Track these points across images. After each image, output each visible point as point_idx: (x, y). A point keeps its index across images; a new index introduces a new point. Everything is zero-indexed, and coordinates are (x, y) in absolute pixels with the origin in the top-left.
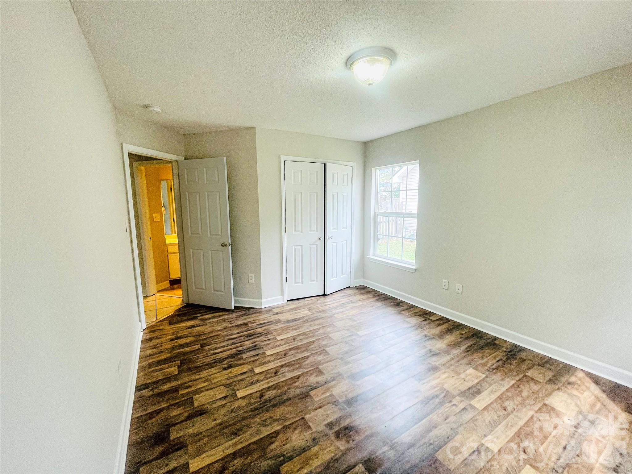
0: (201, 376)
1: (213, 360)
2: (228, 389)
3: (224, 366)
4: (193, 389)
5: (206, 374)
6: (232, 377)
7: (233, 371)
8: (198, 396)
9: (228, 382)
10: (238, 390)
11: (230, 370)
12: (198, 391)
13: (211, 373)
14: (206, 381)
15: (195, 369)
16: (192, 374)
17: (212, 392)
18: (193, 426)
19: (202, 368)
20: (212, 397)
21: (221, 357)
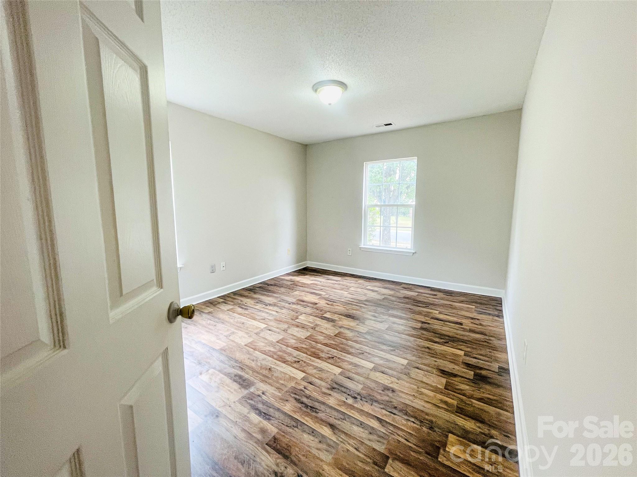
0: (423, 403)
1: (394, 414)
2: (410, 372)
3: (391, 394)
4: (441, 396)
5: (416, 401)
6: (395, 378)
7: (389, 382)
8: (439, 386)
9: (404, 377)
10: (403, 365)
11: (389, 385)
12: (436, 390)
13: (411, 398)
14: (422, 394)
15: (425, 419)
16: (433, 416)
17: (425, 380)
18: (454, 369)
19: (416, 415)
20: (427, 376)
21: (381, 408)
